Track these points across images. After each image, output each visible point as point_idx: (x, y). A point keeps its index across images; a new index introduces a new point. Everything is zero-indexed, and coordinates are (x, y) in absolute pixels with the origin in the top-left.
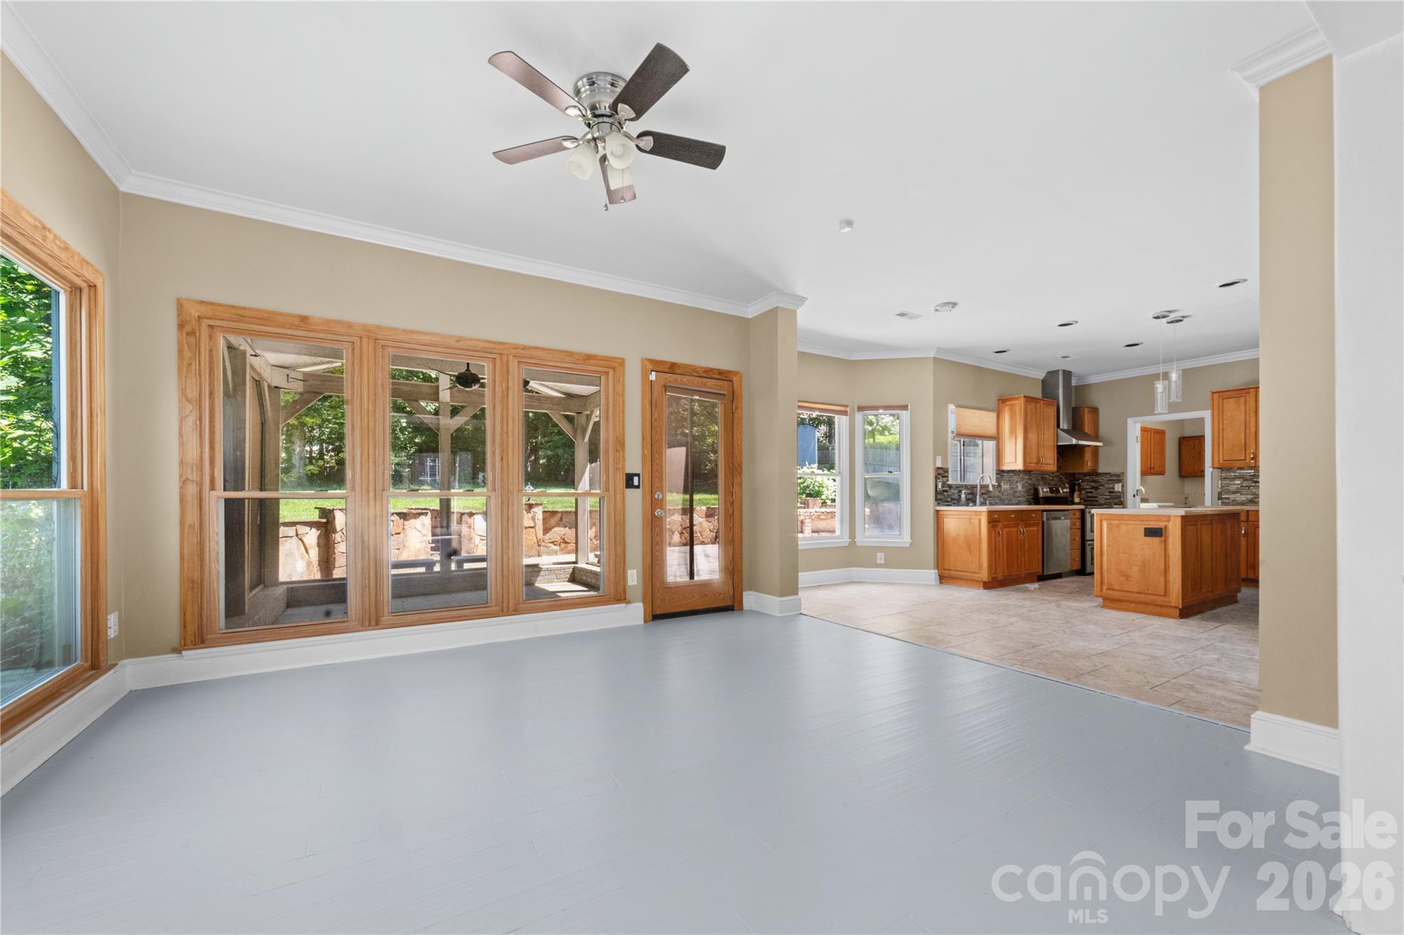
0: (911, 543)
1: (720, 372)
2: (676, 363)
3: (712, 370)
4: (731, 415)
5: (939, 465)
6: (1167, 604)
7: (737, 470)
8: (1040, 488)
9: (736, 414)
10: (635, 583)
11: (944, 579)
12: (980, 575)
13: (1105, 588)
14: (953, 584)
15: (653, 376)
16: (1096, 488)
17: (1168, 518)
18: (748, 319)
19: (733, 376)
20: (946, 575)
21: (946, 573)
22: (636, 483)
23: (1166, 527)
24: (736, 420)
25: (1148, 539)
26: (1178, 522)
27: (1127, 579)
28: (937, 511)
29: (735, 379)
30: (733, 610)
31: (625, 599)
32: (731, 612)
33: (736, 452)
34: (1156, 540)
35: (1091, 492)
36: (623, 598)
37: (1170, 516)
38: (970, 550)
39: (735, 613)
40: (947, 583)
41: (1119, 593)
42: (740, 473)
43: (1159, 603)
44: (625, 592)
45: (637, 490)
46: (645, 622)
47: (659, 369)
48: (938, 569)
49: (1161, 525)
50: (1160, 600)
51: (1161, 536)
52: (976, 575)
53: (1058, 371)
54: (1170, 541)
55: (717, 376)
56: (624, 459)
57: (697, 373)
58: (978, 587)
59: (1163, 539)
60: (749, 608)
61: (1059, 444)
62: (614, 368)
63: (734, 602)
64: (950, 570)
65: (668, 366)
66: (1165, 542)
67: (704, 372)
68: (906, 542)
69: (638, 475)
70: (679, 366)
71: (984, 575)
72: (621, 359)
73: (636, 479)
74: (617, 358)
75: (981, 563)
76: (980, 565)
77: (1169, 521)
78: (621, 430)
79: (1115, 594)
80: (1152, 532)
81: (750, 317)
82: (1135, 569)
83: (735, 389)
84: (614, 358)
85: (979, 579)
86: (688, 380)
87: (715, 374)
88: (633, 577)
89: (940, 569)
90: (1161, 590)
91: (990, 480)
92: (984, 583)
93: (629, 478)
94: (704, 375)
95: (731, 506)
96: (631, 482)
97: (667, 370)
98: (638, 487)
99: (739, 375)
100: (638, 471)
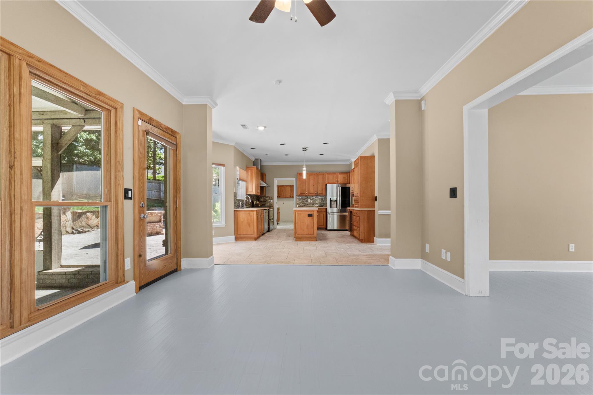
0: (225, 225)
1: (172, 131)
2: (153, 118)
3: (169, 128)
4: (176, 157)
5: (235, 191)
6: (314, 237)
7: (178, 189)
8: (254, 201)
9: (178, 157)
10: (129, 267)
11: (238, 239)
12: (253, 236)
13: (297, 235)
14: (242, 240)
15: (140, 122)
16: (265, 201)
17: (313, 211)
18: (183, 104)
19: (177, 135)
20: (239, 237)
21: (239, 236)
22: (130, 196)
23: (313, 213)
24: (178, 161)
25: (309, 217)
26: (316, 212)
27: (303, 231)
28: (234, 211)
29: (178, 137)
30: (177, 271)
31: (124, 281)
32: (177, 272)
33: (178, 179)
34: (311, 218)
35: (263, 203)
36: (123, 281)
37: (314, 210)
38: (249, 225)
39: (178, 272)
40: (239, 240)
41: (301, 236)
42: (180, 191)
43: (311, 237)
44: (124, 276)
45: (131, 200)
46: (137, 294)
47: (143, 119)
48: (235, 235)
49: (312, 213)
50: (312, 236)
51: (312, 216)
52: (252, 236)
53: (259, 159)
54: (314, 218)
55: (170, 133)
56: (123, 178)
57: (162, 128)
58: (253, 240)
59: (312, 217)
60: (184, 268)
61: (261, 185)
62: (116, 109)
63: (177, 267)
64: (241, 235)
65: (148, 119)
66: (313, 218)
67: (165, 129)
68: (223, 225)
69: (131, 190)
70: (154, 121)
71: (255, 235)
72: (122, 103)
73: (130, 192)
74: (119, 102)
75: (254, 231)
76: (254, 232)
77: (314, 212)
78: (122, 156)
79: (300, 236)
80: (310, 215)
81: (184, 104)
82: (305, 227)
83: (178, 143)
84: (117, 101)
85: (253, 237)
86: (157, 131)
87: (169, 131)
88: (128, 264)
89: (236, 234)
90: (312, 233)
91: (244, 198)
92: (255, 238)
93: (126, 191)
94: (165, 130)
95: (176, 211)
96: (127, 195)
97: (147, 121)
98: (131, 198)
99: (179, 135)
100: (131, 187)
